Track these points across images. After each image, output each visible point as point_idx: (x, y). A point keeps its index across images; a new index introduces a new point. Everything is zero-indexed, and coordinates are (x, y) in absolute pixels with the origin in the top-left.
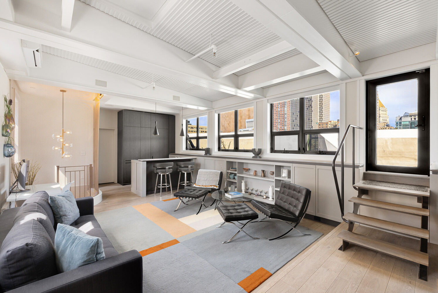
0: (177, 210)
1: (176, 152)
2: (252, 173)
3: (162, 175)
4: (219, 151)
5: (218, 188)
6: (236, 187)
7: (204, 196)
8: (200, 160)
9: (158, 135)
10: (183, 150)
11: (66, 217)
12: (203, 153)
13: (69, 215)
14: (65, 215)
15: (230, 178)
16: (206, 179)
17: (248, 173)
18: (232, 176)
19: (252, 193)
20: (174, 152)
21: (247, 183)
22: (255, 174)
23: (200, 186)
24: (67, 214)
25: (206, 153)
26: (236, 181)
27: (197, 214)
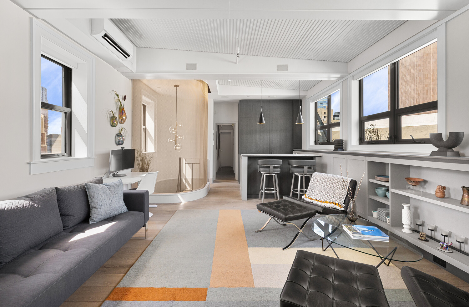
0: (261, 231)
1: (303, 148)
2: (432, 190)
3: (266, 175)
4: (360, 144)
5: (343, 209)
6: (388, 215)
7: (305, 219)
8: (327, 159)
9: (264, 123)
10: (311, 145)
11: (96, 210)
12: (331, 148)
13: (100, 208)
14: (95, 208)
15: (376, 195)
16: (322, 189)
17: (422, 190)
18: (380, 191)
19: (431, 238)
20: (301, 148)
21: (419, 211)
22: (439, 194)
23: (313, 200)
24: (98, 206)
25: (337, 147)
26: (389, 203)
27: (283, 249)
